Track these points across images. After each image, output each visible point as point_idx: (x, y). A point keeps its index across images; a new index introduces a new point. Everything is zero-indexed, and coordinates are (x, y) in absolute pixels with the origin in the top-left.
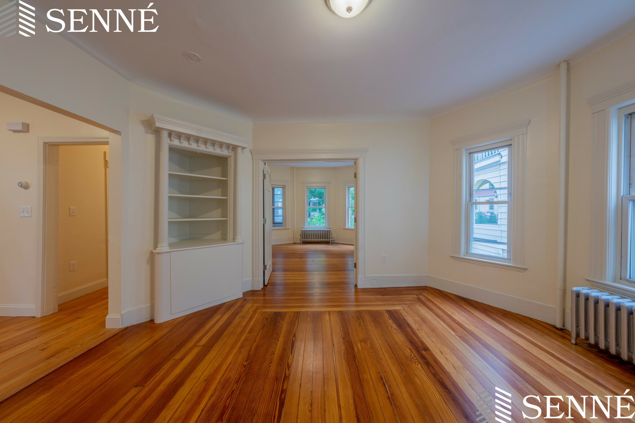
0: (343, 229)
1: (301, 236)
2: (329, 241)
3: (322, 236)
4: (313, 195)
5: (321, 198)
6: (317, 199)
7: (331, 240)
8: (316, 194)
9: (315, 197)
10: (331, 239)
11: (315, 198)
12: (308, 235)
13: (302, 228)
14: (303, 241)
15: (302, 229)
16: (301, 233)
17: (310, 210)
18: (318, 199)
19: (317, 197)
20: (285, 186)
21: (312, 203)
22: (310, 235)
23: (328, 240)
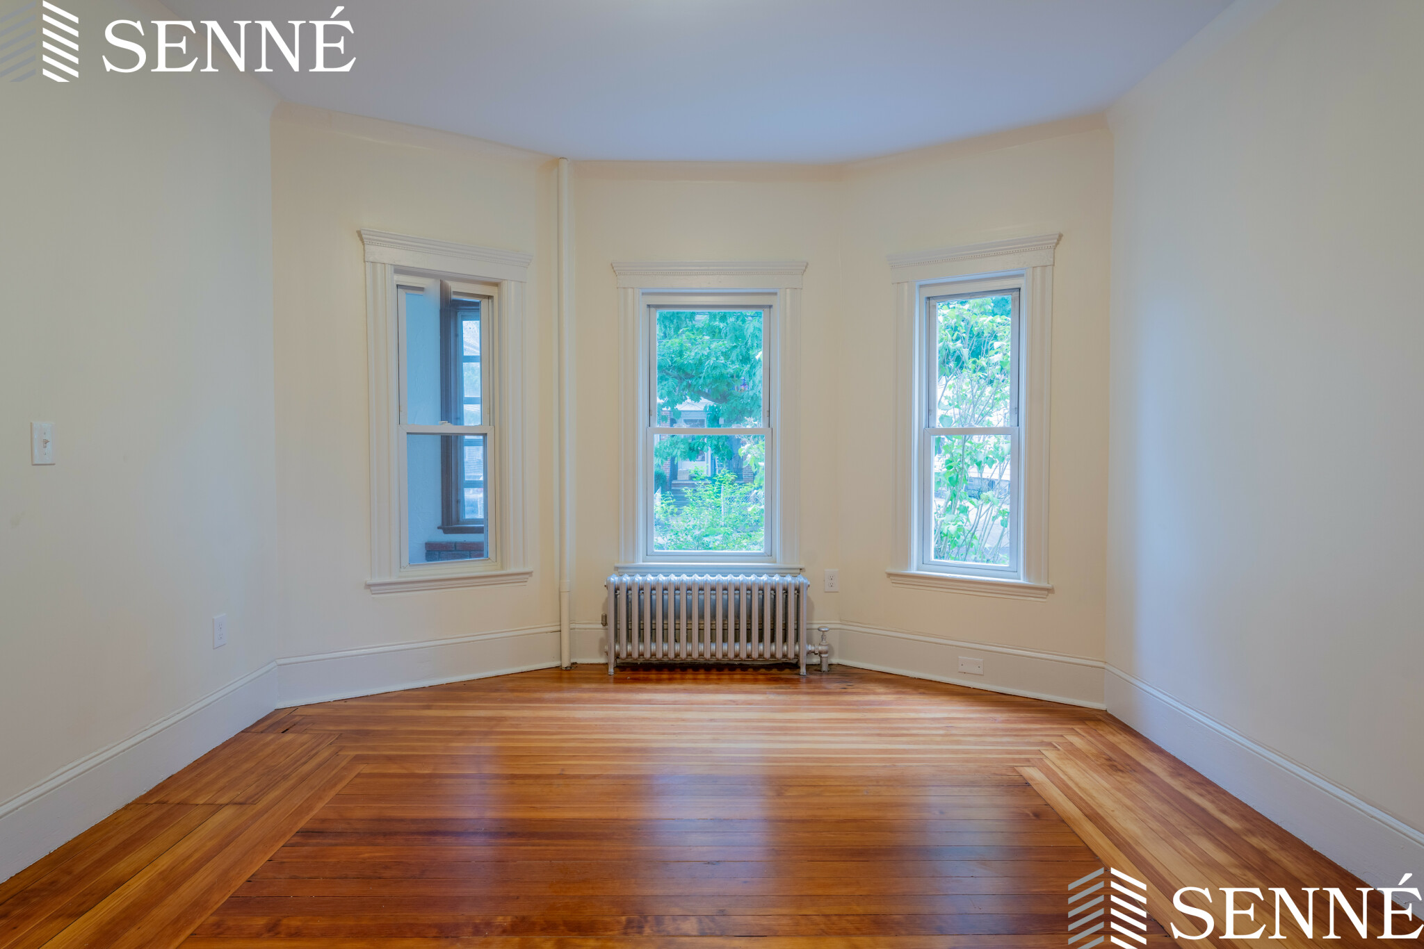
0: (890, 575)
1: (605, 623)
2: (797, 656)
3: (749, 623)
4: (689, 386)
5: (723, 398)
6: (704, 403)
7: (809, 653)
8: (701, 381)
9: (697, 395)
10: (810, 642)
11: (698, 400)
12: (653, 617)
13: (619, 570)
14: (617, 656)
15: (614, 579)
16: (607, 600)
17: (677, 452)
18: (711, 403)
19: (707, 396)
20: (496, 285)
21: (686, 421)
22: (665, 616)
23: (790, 649)
